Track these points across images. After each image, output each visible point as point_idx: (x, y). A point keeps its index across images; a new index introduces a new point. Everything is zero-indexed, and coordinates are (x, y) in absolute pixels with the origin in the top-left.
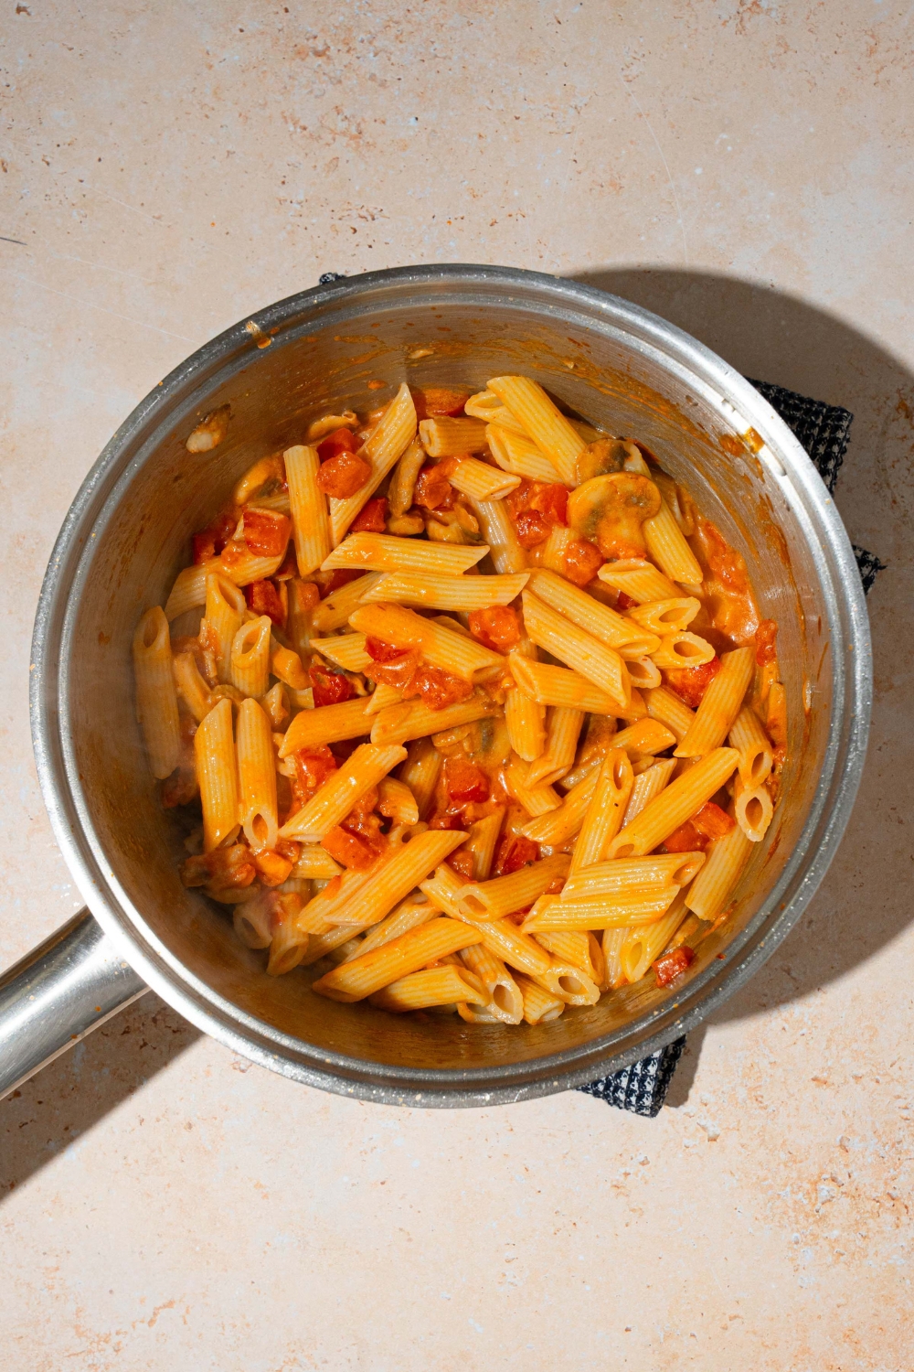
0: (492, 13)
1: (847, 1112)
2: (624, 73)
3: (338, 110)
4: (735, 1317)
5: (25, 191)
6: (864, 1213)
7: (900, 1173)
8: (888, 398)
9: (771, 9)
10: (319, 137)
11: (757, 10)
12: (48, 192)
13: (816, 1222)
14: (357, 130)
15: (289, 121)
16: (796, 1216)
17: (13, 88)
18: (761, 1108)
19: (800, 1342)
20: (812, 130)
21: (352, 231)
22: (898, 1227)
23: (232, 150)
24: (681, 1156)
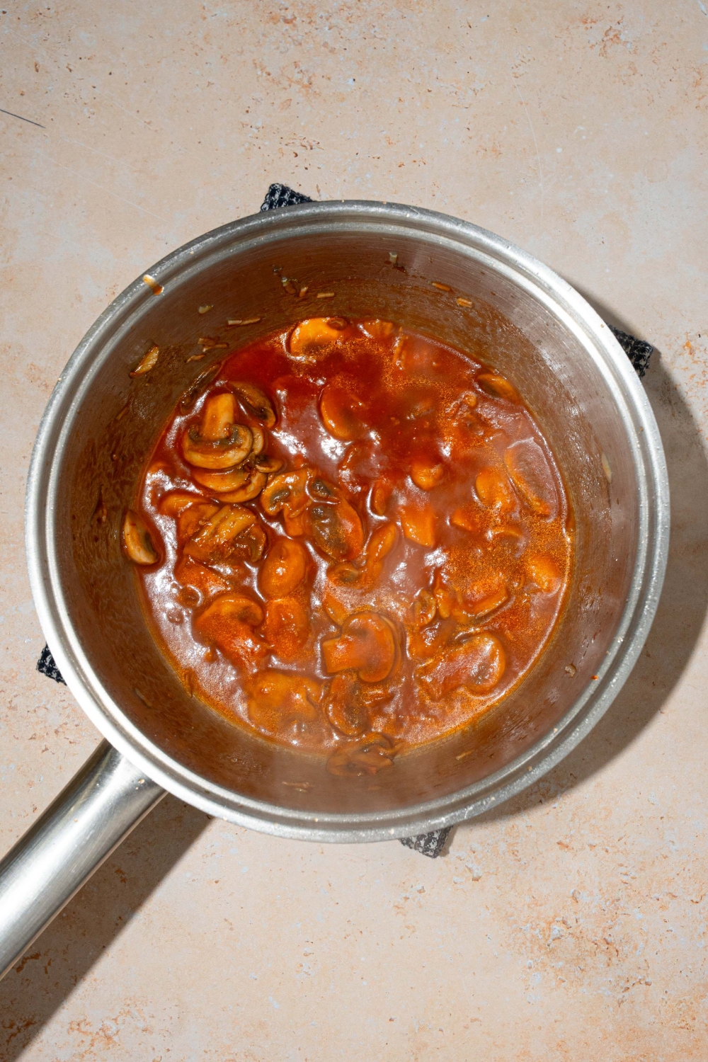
0: (421, 12)
1: (581, 872)
2: (514, 71)
3: (296, 64)
4: (476, 1020)
5: (50, 88)
6: (584, 951)
7: (615, 924)
8: (678, 338)
9: (628, 42)
10: (279, 82)
11: (617, 41)
12: (67, 92)
13: (547, 953)
14: (309, 82)
15: (258, 66)
16: (531, 947)
17: (52, 11)
18: (515, 860)
19: (522, 1046)
20: (646, 133)
21: (294, 155)
22: (609, 965)
23: (212, 82)
24: (450, 889)
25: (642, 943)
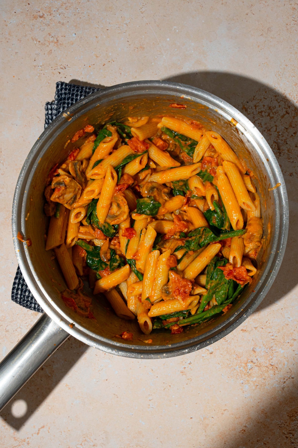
1: (254, 339)
2: (140, 11)
3: (50, 34)
4: (226, 410)
6: (263, 371)
7: (273, 357)
8: (239, 106)
10: (45, 44)
13: (248, 376)
14: (56, 40)
15: (34, 40)
16: (241, 375)
18: (226, 341)
19: (247, 416)
20: (203, 21)
21: (59, 73)
22: (275, 374)
23: (17, 52)
24: (201, 360)
25: (286, 362)
